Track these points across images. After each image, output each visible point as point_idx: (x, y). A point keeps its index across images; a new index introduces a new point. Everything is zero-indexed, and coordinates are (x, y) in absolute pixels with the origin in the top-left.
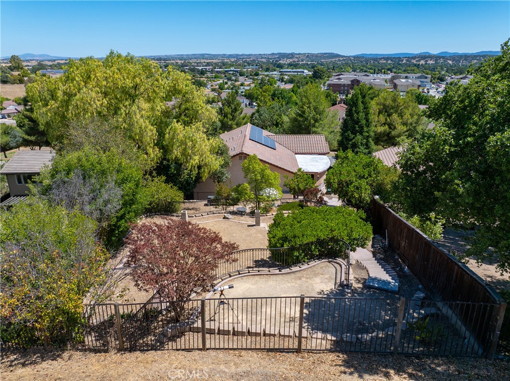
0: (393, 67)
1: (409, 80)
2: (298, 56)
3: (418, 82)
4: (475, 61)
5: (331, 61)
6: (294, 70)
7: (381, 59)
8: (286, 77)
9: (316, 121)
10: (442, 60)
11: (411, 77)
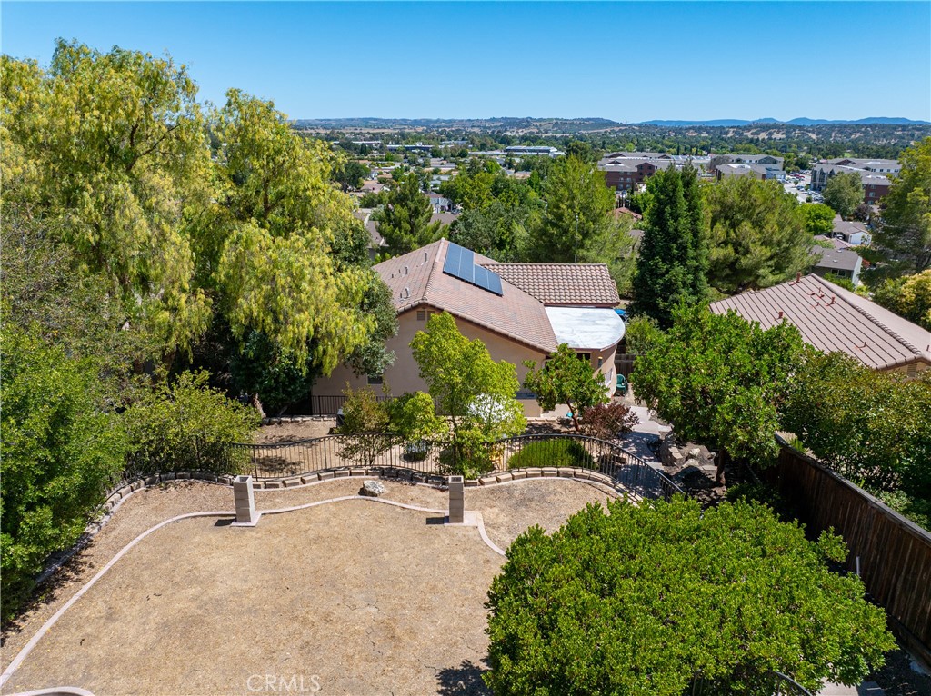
0: (711, 144)
1: (746, 166)
2: (538, 124)
3: (762, 169)
4: (858, 135)
5: (598, 133)
6: (532, 148)
7: (688, 130)
8: (518, 160)
9: (586, 235)
10: (798, 133)
11: (748, 161)
